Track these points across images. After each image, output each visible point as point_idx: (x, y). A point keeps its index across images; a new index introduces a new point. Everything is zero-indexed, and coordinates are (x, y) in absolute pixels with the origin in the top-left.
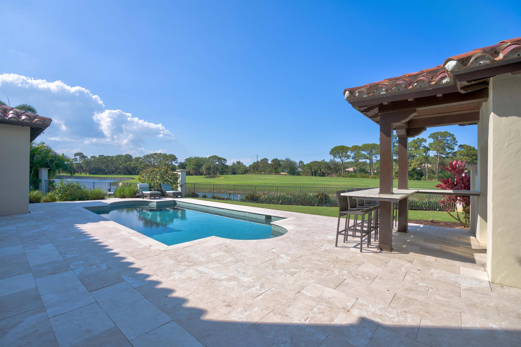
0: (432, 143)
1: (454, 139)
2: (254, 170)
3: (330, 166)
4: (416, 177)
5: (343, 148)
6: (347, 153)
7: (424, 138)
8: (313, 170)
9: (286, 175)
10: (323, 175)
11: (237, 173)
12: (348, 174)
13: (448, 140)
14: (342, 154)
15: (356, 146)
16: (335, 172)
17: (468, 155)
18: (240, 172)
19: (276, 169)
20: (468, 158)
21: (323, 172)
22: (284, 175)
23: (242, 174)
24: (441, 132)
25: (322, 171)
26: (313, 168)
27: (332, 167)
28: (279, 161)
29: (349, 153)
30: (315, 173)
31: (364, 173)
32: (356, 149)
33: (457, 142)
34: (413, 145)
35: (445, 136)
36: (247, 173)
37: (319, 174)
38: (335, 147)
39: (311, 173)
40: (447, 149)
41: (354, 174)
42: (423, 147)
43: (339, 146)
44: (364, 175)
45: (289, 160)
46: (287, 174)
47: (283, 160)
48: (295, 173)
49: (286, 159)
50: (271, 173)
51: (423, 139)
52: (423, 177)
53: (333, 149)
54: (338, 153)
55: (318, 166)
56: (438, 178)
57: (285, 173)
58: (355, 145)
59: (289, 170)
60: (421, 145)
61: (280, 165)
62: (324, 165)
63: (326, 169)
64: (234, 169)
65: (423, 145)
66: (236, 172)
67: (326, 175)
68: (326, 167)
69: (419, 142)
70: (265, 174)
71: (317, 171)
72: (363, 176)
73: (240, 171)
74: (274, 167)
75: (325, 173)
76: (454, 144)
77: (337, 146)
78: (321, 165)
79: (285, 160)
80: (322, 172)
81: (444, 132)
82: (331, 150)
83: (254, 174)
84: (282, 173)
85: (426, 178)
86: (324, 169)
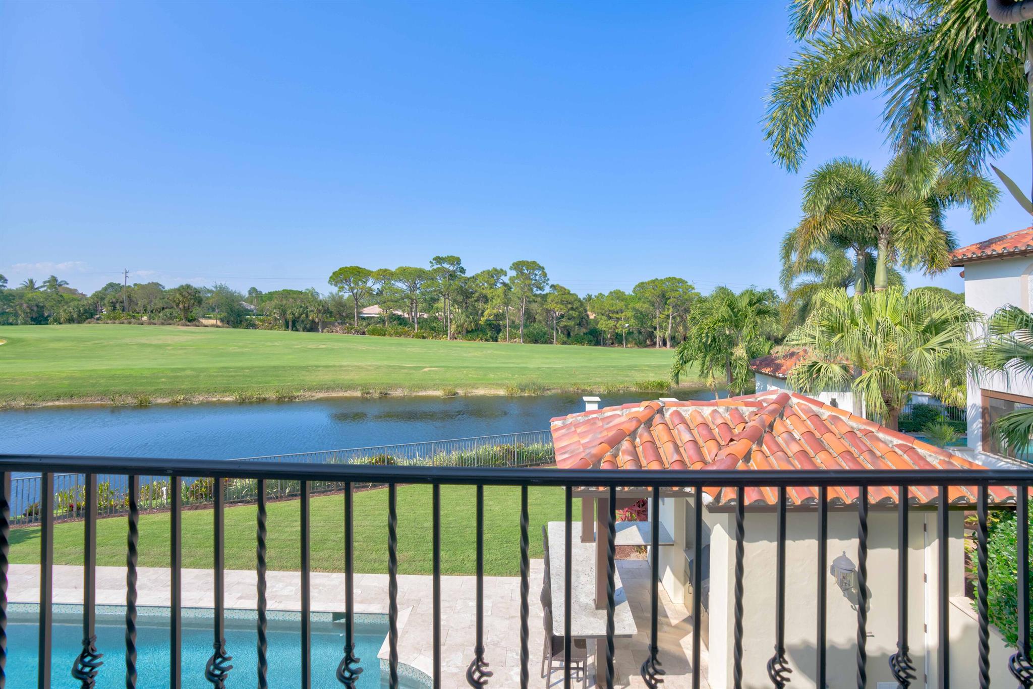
0: (514, 277)
1: (545, 275)
2: (115, 308)
3: (328, 308)
4: (489, 334)
5: (358, 272)
6: (365, 283)
7: (504, 270)
8: (289, 317)
9: (218, 327)
10: (312, 328)
11: (51, 319)
12: (367, 326)
13: (536, 275)
14: (357, 284)
15: (385, 270)
16: (340, 321)
17: (562, 302)
18: (63, 316)
19: (186, 310)
20: (562, 306)
21: (313, 321)
22: (213, 326)
23: (71, 320)
24: (528, 262)
25: (311, 318)
26: (289, 312)
27: (333, 309)
28: (197, 291)
29: (370, 284)
30: (294, 322)
31: (400, 324)
32: (385, 275)
33: (548, 279)
34: (486, 280)
35: (534, 269)
36: (89, 320)
37: (303, 326)
38: (341, 269)
39: (284, 322)
40: (535, 289)
41: (381, 325)
42: (501, 283)
43: (349, 266)
44: (400, 328)
45: (224, 288)
46: (219, 323)
47: (208, 290)
48: (241, 321)
49: (216, 287)
50: (171, 321)
51: (502, 270)
52: (501, 334)
53: (336, 272)
54: (347, 280)
55: (301, 307)
56: (523, 337)
57: (213, 321)
58: (383, 268)
59: (224, 314)
60: (498, 279)
61: (200, 301)
62: (316, 305)
63: (320, 315)
64: (37, 306)
65: (501, 281)
66: (49, 316)
67: (319, 327)
68: (319, 311)
69: (495, 274)
70: (155, 324)
71: (299, 318)
72: (400, 330)
73: (63, 314)
74: (181, 306)
75: (318, 323)
76: (544, 282)
77: (346, 268)
78: (308, 304)
79: (214, 289)
80: (310, 320)
81: (531, 262)
82: (331, 274)
83: (114, 323)
84: (204, 321)
85: (505, 336)
86: (315, 315)
